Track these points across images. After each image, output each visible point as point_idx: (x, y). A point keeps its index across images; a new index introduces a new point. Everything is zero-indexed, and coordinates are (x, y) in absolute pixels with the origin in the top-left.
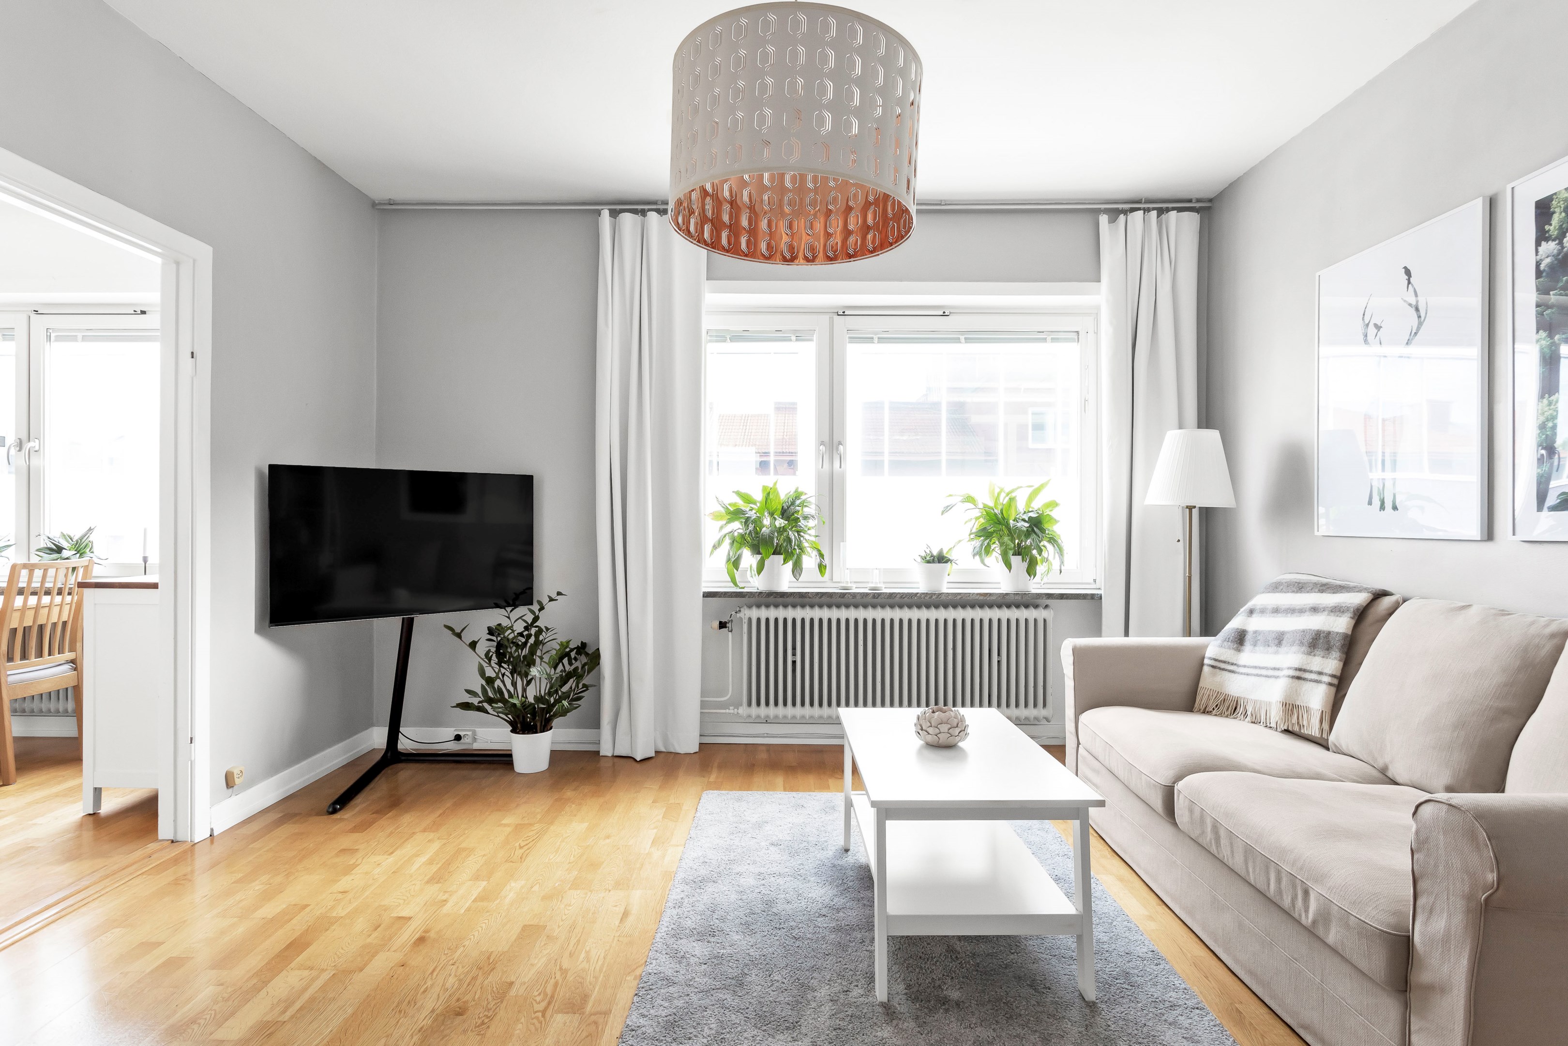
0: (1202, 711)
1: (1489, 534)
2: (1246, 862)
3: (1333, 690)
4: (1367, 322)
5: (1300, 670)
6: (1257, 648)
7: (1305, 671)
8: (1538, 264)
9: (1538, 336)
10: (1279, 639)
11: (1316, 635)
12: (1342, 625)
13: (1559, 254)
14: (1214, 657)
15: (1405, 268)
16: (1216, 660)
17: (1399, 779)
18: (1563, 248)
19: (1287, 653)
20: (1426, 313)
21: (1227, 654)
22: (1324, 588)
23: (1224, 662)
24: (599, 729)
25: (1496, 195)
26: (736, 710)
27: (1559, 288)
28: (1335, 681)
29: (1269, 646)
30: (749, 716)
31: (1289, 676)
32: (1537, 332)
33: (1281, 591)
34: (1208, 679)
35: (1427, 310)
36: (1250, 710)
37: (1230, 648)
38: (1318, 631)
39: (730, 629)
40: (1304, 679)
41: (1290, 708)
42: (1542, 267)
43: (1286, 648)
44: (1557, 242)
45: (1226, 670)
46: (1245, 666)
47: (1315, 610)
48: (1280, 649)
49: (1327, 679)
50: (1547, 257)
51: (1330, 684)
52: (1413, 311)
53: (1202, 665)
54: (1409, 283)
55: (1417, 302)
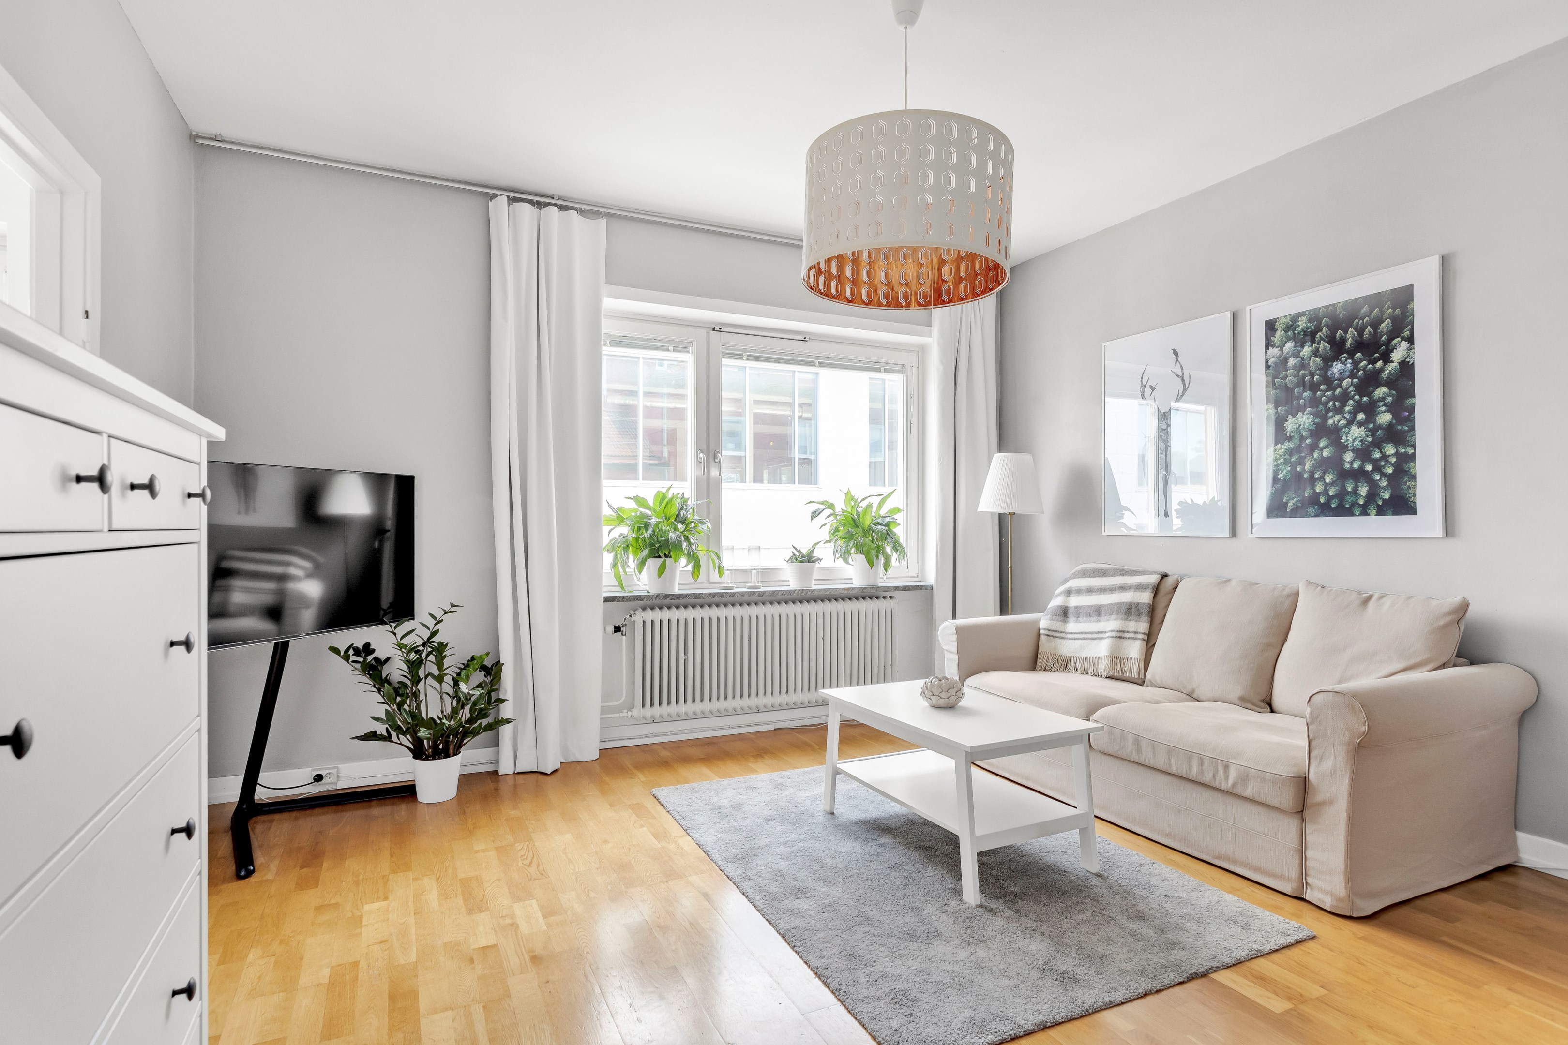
0: (1043, 670)
1: (1234, 533)
2: (1169, 759)
3: (1145, 643)
4: (1144, 384)
5: (1121, 631)
6: (1080, 619)
7: (1124, 632)
8: (1267, 361)
9: (1267, 407)
10: (1098, 611)
11: (1129, 606)
12: (1145, 597)
13: (1280, 357)
14: (1048, 628)
15: (1174, 350)
16: (1049, 630)
17: (1202, 698)
18: (1283, 353)
19: (1108, 620)
20: (1189, 383)
21: (1057, 625)
22: (1123, 573)
23: (1055, 631)
24: (499, 746)
25: (1237, 311)
26: (629, 712)
27: (1281, 378)
28: (1146, 637)
29: (1090, 616)
30: (644, 718)
31: (1113, 637)
32: (1267, 404)
33: (1090, 576)
34: (1045, 645)
35: (1190, 381)
36: (1079, 666)
37: (1058, 620)
38: (1130, 603)
39: (624, 633)
40: (1124, 638)
41: (1115, 659)
42: (1270, 363)
43: (1106, 617)
44: (1279, 349)
45: (1057, 637)
46: (1072, 633)
47: (1123, 588)
48: (1100, 618)
49: (1140, 636)
50: (1273, 357)
51: (1144, 640)
52: (1180, 380)
53: (1039, 635)
54: (1177, 360)
55: (1183, 374)
